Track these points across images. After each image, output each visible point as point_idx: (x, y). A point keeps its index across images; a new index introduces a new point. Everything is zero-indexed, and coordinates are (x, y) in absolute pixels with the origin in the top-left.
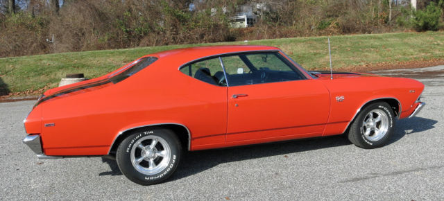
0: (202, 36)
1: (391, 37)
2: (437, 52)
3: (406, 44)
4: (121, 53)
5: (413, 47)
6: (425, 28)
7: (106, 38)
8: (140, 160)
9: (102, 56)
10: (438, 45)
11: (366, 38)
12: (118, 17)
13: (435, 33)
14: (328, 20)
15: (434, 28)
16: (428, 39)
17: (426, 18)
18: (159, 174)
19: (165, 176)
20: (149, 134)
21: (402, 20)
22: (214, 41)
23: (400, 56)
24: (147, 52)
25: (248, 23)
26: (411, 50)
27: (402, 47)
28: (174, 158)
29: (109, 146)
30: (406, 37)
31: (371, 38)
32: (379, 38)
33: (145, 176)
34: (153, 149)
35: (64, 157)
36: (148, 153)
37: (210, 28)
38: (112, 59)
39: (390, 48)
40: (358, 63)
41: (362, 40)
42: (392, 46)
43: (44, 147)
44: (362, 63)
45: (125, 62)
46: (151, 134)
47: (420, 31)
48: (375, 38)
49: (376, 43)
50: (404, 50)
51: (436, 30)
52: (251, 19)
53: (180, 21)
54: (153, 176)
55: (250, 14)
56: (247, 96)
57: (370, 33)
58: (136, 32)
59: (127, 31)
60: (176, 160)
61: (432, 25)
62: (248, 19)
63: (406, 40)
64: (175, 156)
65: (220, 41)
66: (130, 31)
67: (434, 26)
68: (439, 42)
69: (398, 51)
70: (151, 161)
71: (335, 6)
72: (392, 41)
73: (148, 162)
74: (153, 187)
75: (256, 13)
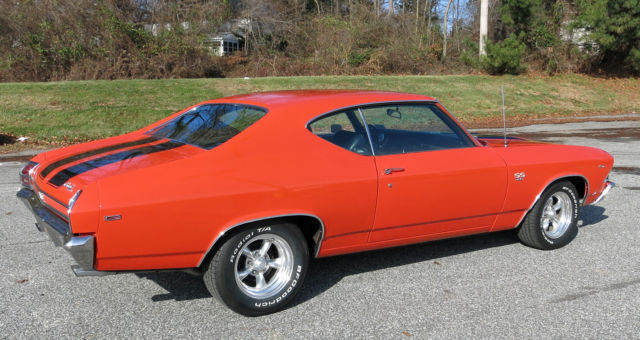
0: (170, 67)
1: (457, 80)
2: (523, 106)
3: (479, 92)
4: (45, 90)
5: (489, 96)
6: (501, 70)
7: (9, 62)
8: (244, 274)
9: (12, 93)
10: (522, 95)
11: (424, 82)
12: (30, 28)
13: (515, 77)
14: (362, 52)
15: (514, 71)
16: (508, 85)
17: (504, 56)
18: (275, 297)
19: (284, 300)
20: (264, 233)
21: (468, 57)
22: (189, 76)
23: (474, 109)
24: (89, 88)
25: (225, 49)
26: (488, 101)
27: (474, 97)
28: (299, 271)
29: (202, 252)
30: (478, 81)
31: (430, 81)
32: (442, 82)
33: (255, 301)
34: (265, 256)
35: (117, 272)
36: (257, 263)
37: (182, 53)
38: (30, 98)
39: (459, 98)
40: (417, 118)
41: (419, 85)
42: (461, 94)
43: (98, 256)
44: (424, 120)
45: (53, 104)
46: (268, 232)
47: (494, 74)
48: (436, 81)
49: (438, 89)
50: (478, 102)
51: (517, 74)
52: (230, 44)
53: (133, 40)
54: (267, 300)
55: (229, 36)
56: (403, 170)
57: (422, 74)
58: (60, 55)
59: (45, 53)
60: (302, 274)
61: (512, 66)
62: (225, 44)
63: (478, 87)
64: (300, 267)
65: (198, 77)
66: (50, 53)
67: (515, 68)
68: (522, 91)
69: (469, 102)
70: (261, 276)
71: (371, 31)
72: (461, 86)
73: (254, 278)
74: (266, 318)
75: (237, 35)
